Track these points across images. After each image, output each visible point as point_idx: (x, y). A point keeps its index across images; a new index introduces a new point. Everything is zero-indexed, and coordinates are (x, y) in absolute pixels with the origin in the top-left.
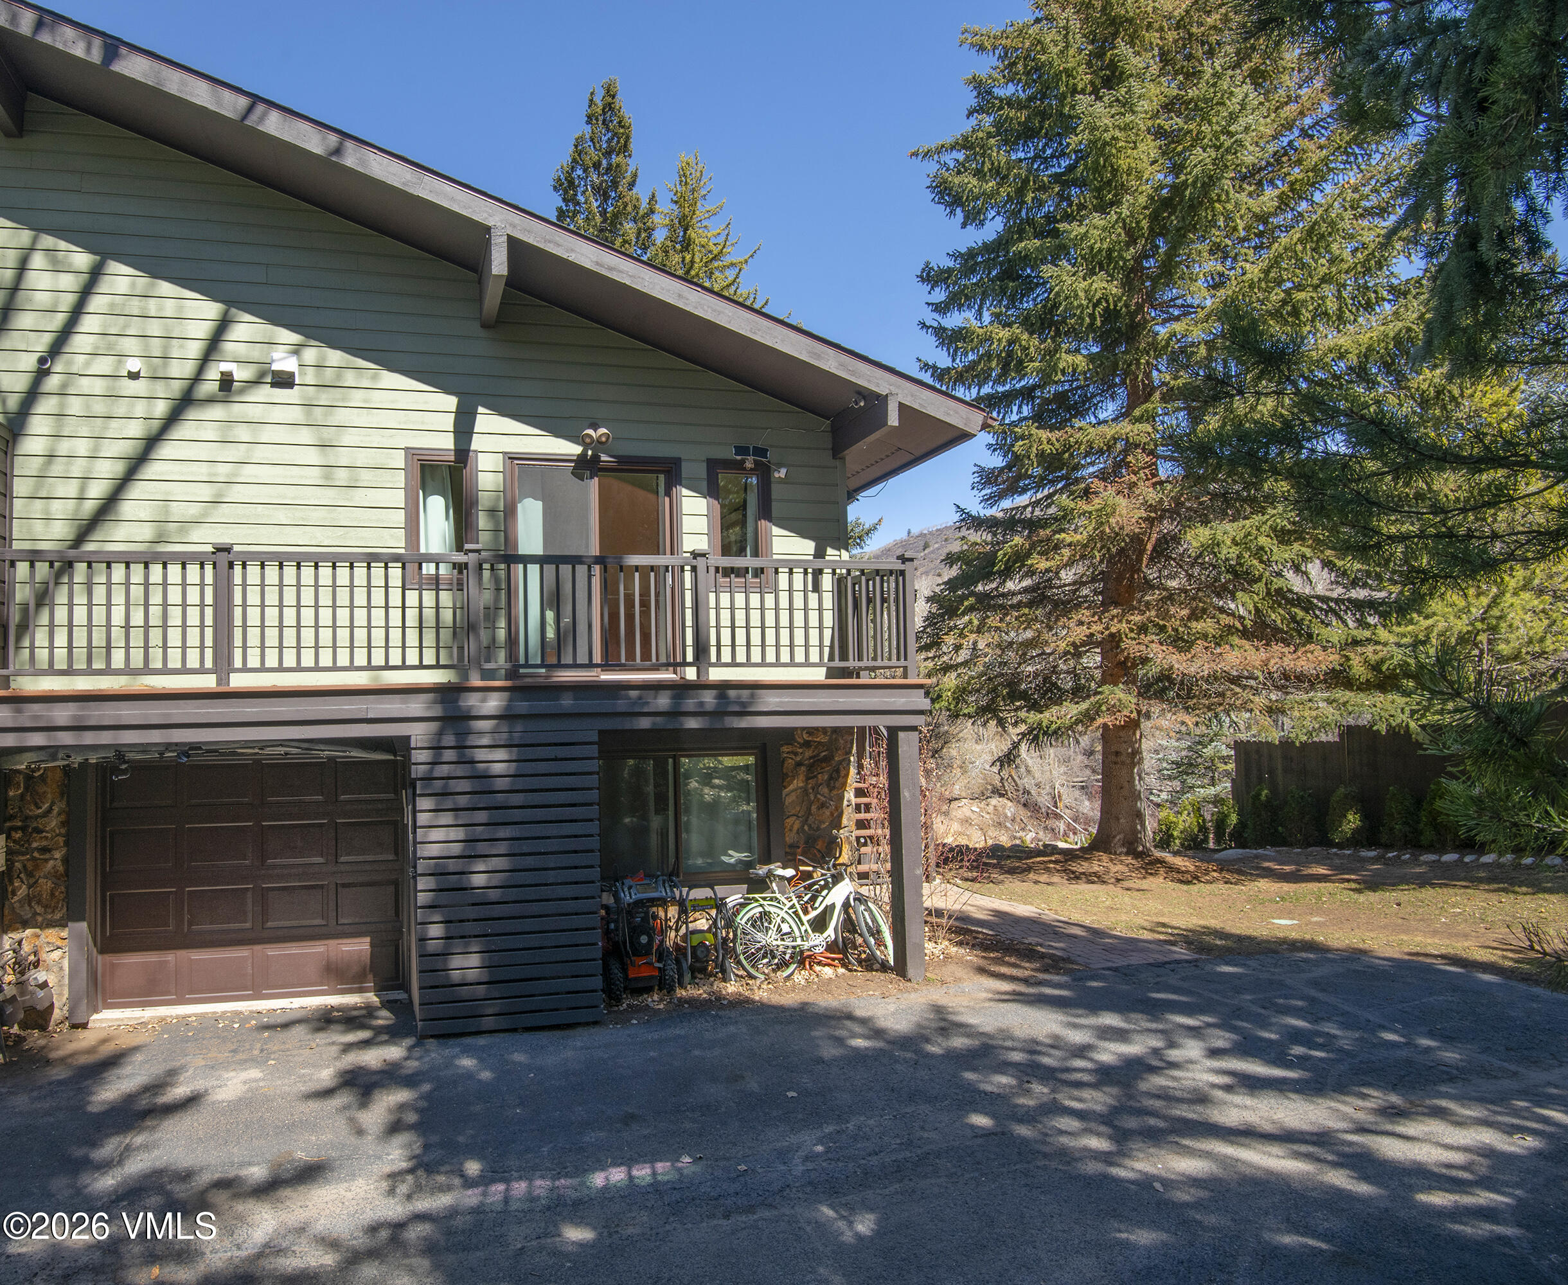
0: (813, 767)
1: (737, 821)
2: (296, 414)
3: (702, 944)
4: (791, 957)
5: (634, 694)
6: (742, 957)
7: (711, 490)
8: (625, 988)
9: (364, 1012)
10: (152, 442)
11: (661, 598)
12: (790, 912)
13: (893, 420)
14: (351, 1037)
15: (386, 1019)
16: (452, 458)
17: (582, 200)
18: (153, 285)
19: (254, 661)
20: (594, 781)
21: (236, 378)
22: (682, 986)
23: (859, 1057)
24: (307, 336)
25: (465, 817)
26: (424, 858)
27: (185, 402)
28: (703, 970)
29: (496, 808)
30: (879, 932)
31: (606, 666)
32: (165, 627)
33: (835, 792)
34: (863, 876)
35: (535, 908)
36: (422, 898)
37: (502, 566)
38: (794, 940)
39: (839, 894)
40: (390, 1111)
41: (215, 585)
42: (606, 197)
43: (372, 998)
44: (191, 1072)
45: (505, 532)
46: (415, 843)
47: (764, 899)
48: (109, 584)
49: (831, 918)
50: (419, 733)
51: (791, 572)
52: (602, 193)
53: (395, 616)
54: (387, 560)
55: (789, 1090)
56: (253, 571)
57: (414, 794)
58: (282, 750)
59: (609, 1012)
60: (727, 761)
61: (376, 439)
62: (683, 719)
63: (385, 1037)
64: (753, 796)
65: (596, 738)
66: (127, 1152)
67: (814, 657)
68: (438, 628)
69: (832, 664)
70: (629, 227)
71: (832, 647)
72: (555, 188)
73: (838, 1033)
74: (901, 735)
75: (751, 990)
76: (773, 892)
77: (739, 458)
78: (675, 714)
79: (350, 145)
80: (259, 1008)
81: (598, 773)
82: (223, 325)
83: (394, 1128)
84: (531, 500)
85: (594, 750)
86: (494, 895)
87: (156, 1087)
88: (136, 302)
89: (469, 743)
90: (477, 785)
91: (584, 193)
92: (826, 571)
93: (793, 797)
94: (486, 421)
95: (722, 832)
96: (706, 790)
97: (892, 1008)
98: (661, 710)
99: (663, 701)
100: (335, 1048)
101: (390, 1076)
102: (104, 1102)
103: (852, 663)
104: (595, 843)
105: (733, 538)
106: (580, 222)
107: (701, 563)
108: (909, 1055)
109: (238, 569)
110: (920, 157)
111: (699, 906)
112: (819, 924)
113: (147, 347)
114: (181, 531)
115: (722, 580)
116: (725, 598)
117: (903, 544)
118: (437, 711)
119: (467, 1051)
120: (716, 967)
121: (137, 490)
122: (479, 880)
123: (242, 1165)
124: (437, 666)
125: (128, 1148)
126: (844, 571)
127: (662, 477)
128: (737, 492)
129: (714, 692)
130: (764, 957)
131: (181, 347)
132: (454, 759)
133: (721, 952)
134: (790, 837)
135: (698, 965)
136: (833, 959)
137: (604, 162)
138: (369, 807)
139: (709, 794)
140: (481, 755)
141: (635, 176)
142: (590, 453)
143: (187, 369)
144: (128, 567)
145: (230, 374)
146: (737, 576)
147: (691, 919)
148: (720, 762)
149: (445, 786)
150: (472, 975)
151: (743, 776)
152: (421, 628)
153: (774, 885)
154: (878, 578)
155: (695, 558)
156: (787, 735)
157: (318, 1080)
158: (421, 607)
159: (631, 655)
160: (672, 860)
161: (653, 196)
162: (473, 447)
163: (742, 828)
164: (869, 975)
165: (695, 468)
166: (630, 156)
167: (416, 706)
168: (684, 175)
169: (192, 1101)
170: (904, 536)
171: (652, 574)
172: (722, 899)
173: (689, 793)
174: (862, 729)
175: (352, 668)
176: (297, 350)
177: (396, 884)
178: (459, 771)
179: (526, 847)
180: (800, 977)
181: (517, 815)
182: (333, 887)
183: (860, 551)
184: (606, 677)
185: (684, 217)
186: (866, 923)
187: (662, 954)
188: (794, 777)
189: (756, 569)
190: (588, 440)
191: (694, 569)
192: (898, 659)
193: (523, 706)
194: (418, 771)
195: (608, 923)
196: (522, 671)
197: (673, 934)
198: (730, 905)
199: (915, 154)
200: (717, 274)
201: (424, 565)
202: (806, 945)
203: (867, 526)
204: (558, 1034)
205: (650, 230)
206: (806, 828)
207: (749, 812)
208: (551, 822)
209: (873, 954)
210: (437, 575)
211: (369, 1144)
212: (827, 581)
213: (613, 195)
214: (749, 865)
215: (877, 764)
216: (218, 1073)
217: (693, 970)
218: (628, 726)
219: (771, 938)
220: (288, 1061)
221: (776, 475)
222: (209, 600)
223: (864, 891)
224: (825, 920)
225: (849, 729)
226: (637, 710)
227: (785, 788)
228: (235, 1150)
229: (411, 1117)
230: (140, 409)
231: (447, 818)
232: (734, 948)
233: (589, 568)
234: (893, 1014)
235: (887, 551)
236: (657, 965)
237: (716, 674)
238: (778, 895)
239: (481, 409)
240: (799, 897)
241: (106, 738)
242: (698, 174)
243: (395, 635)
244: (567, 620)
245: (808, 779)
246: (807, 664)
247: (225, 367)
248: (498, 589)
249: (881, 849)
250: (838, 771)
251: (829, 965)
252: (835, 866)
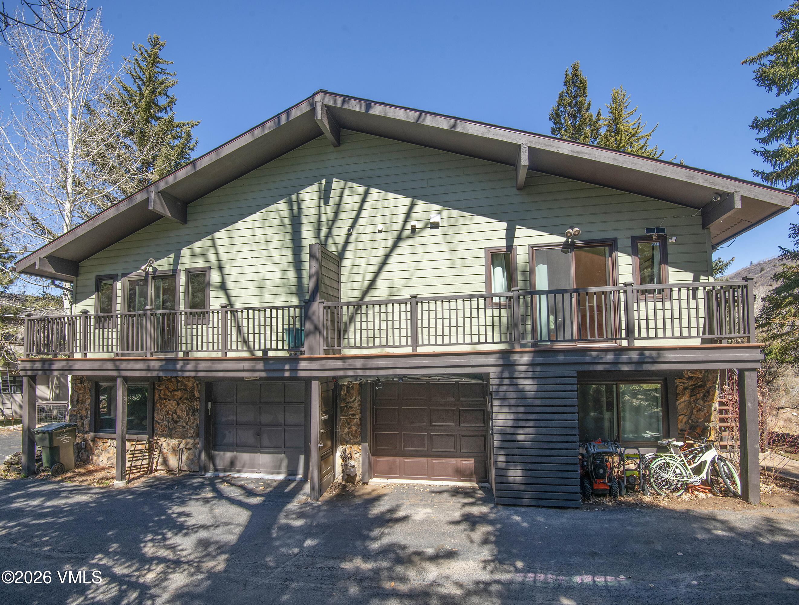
0: (693, 391)
1: (651, 417)
2: (440, 239)
3: (632, 476)
4: (681, 486)
5: (594, 354)
6: (653, 484)
7: (634, 251)
8: (592, 493)
9: (471, 490)
10: (387, 256)
11: (608, 307)
12: (681, 463)
13: (738, 205)
14: (466, 500)
15: (481, 494)
16: (505, 250)
17: (563, 121)
18: (386, 195)
19: (426, 342)
20: (575, 394)
21: (417, 227)
22: (621, 495)
23: (719, 540)
24: (444, 206)
25: (514, 409)
26: (496, 426)
27: (399, 239)
28: (633, 489)
29: (529, 406)
30: (732, 477)
31: (580, 341)
32: (393, 329)
33: (707, 403)
34: (723, 447)
35: (547, 452)
36: (496, 444)
37: (529, 296)
38: (683, 477)
39: (709, 456)
40: (484, 534)
41: (411, 311)
42: (575, 117)
43: (475, 485)
44: (405, 506)
45: (530, 280)
46: (492, 419)
47: (666, 456)
48: (374, 313)
49: (704, 468)
50: (493, 371)
51: (680, 290)
52: (573, 116)
53: (482, 321)
54: (478, 297)
55: (678, 551)
56: (425, 305)
57: (492, 398)
58: (438, 378)
59: (584, 504)
60: (645, 386)
61: (472, 245)
62: (620, 365)
63: (480, 502)
64: (660, 404)
65: (576, 375)
66: (382, 535)
67: (694, 333)
68: (500, 325)
69: (705, 337)
70: (587, 130)
71: (704, 328)
72: (550, 119)
73: (707, 526)
74: (746, 373)
75: (659, 500)
76: (671, 453)
77: (649, 234)
78: (615, 363)
79: (459, 122)
80: (430, 484)
81: (577, 391)
82: (412, 206)
83: (485, 542)
84: (542, 265)
85: (574, 380)
86: (528, 445)
87: (392, 511)
88: (380, 202)
89: (515, 376)
90: (519, 395)
91: (564, 118)
92: (700, 288)
93: (682, 405)
94: (520, 231)
95: (642, 422)
96: (634, 401)
97: (739, 517)
98: (609, 361)
99: (610, 357)
100: (460, 504)
101: (483, 519)
102: (374, 514)
103: (716, 336)
104: (576, 424)
105: (647, 274)
106: (563, 132)
107: (629, 288)
108: (749, 542)
109: (419, 304)
110: (748, 63)
111: (631, 457)
112: (698, 471)
113: (384, 220)
114: (398, 291)
115: (641, 296)
116: (642, 305)
117: (748, 270)
118: (501, 362)
119: (517, 513)
120: (640, 488)
121: (382, 276)
122: (521, 437)
123: (424, 547)
124: (501, 342)
125: (383, 533)
126: (711, 288)
127: (607, 248)
128: (649, 251)
129: (637, 352)
130: (666, 485)
131: (397, 218)
132: (508, 383)
133: (642, 481)
134: (681, 426)
135: (630, 486)
136: (705, 489)
137: (574, 102)
138: (473, 403)
139: (635, 402)
140: (521, 382)
141: (589, 105)
142: (570, 240)
143: (398, 226)
144: (380, 306)
145: (415, 226)
146: (649, 293)
147: (626, 463)
148: (641, 387)
149: (505, 395)
150: (518, 480)
151: (654, 394)
152: (493, 325)
153: (672, 449)
154: (731, 291)
155: (626, 286)
156: (679, 374)
157: (454, 517)
158: (493, 317)
159: (593, 335)
160: (616, 434)
161: (599, 112)
162: (514, 244)
163: (654, 420)
164: (726, 499)
165: (625, 242)
166: (586, 96)
167: (491, 360)
168: (615, 99)
169: (405, 518)
170: (748, 265)
171: (603, 296)
172: (643, 455)
173: (624, 402)
174: (723, 371)
175: (464, 344)
176: (440, 212)
177: (485, 437)
178: (511, 388)
179: (542, 424)
180: (686, 497)
181: (537, 409)
182: (458, 436)
183: (721, 275)
184: (580, 345)
185: (616, 118)
186: (725, 472)
187: (610, 479)
188: (683, 396)
189: (660, 290)
190: (569, 235)
191: (625, 292)
192: (744, 333)
193: (540, 360)
194: (493, 388)
195: (583, 462)
196: (539, 343)
197: (616, 470)
198: (647, 458)
199: (745, 62)
200: (634, 143)
201: (494, 298)
202: (690, 481)
203: (725, 262)
204: (558, 510)
205: (598, 129)
206: (690, 421)
207: (658, 412)
208: (554, 413)
209: (729, 488)
210: (500, 302)
211: (475, 547)
212: (701, 293)
213: (579, 116)
214: (658, 439)
215: (732, 388)
216: (415, 508)
217: (627, 488)
218: (591, 369)
219: (670, 476)
220: (442, 507)
221: (670, 241)
222: (409, 317)
223: (724, 455)
224: (701, 469)
225: (715, 371)
226: (596, 361)
227: (678, 400)
228: (422, 540)
229: (493, 538)
230: (383, 244)
231: (506, 409)
232: (649, 480)
233: (571, 294)
234: (740, 520)
235: (738, 274)
236: (608, 484)
237: (638, 343)
238: (674, 455)
239: (518, 227)
240: (686, 456)
241: (374, 373)
242: (622, 97)
243: (482, 329)
244: (560, 319)
245: (691, 396)
246: (690, 337)
247: (413, 223)
248: (527, 307)
249: (734, 434)
250: (709, 392)
251: (703, 492)
252: (706, 441)
